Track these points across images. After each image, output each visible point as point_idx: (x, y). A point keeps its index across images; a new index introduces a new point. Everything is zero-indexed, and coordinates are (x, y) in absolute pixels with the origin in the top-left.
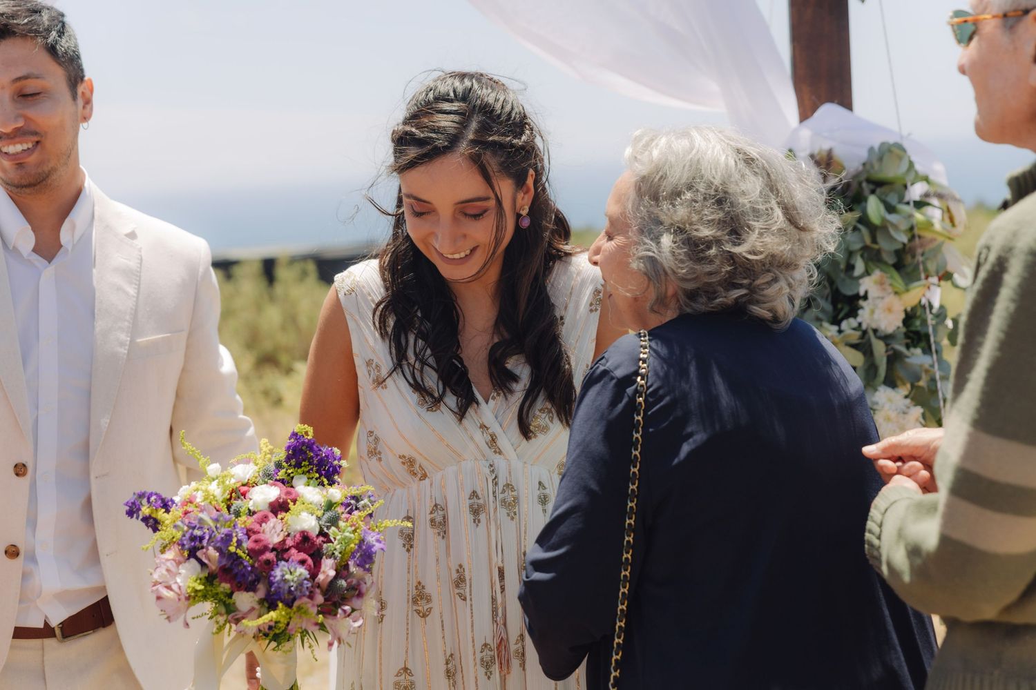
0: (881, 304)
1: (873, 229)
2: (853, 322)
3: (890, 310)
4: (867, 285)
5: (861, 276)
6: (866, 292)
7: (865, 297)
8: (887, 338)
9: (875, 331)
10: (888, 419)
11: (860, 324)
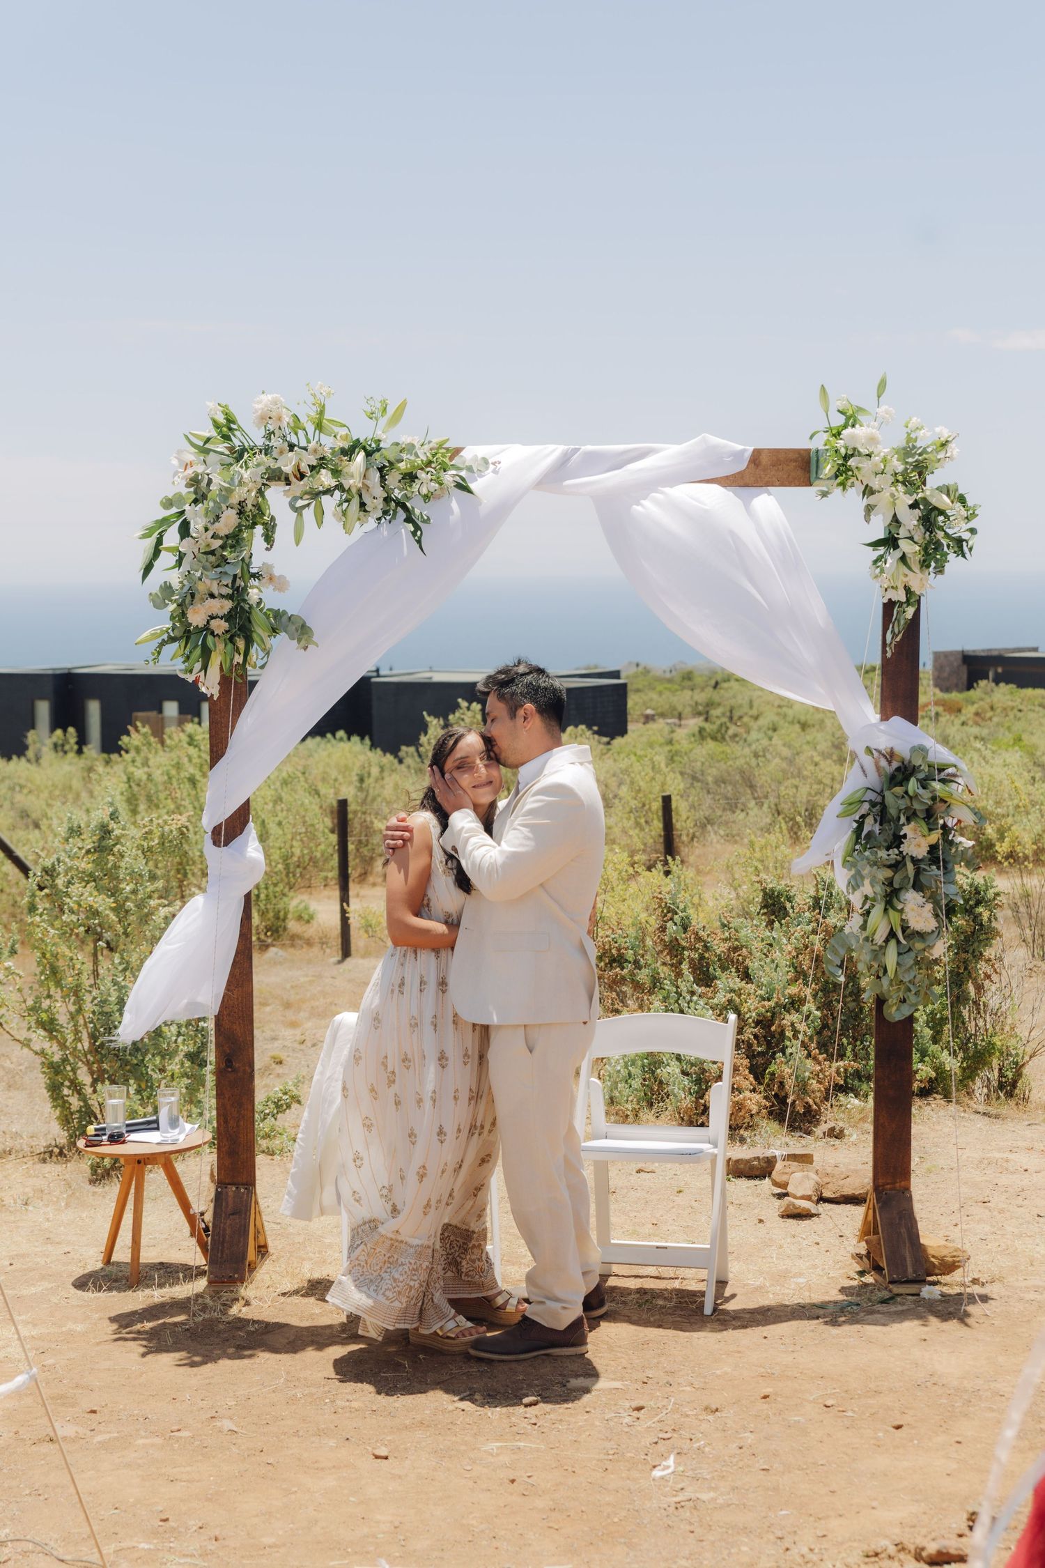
0: (914, 842)
1: (911, 798)
2: (896, 851)
3: (919, 846)
4: (906, 830)
5: (904, 825)
6: (905, 835)
7: (905, 836)
8: (915, 861)
9: (912, 857)
10: (913, 910)
11: (901, 852)
